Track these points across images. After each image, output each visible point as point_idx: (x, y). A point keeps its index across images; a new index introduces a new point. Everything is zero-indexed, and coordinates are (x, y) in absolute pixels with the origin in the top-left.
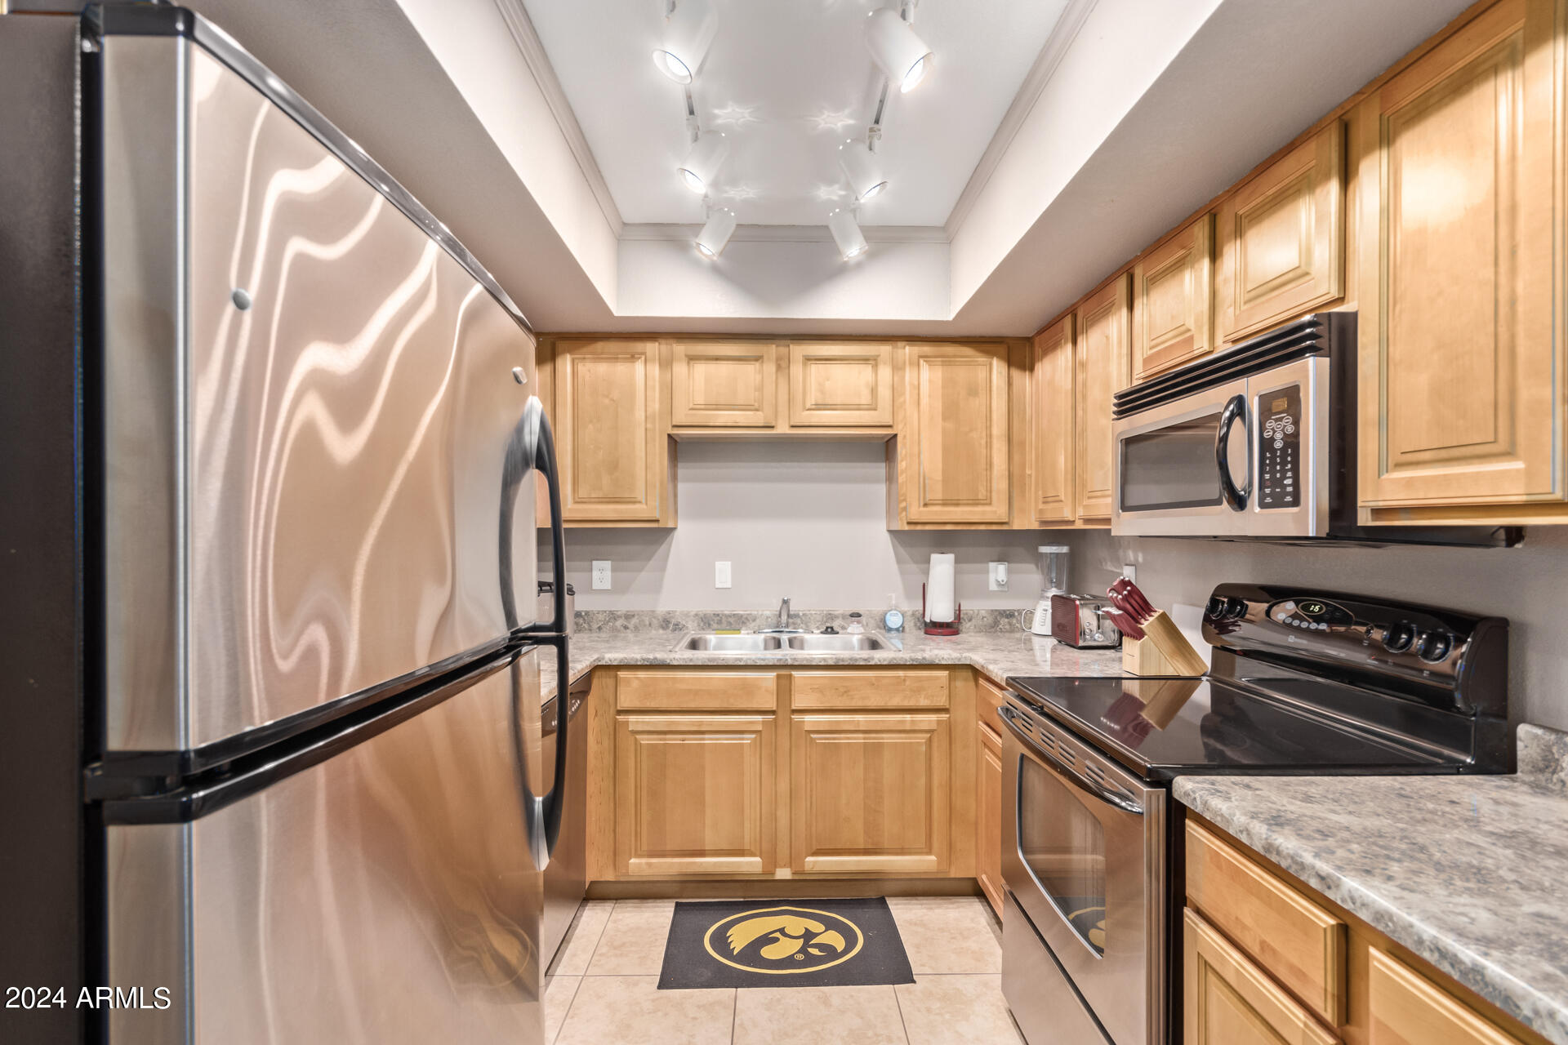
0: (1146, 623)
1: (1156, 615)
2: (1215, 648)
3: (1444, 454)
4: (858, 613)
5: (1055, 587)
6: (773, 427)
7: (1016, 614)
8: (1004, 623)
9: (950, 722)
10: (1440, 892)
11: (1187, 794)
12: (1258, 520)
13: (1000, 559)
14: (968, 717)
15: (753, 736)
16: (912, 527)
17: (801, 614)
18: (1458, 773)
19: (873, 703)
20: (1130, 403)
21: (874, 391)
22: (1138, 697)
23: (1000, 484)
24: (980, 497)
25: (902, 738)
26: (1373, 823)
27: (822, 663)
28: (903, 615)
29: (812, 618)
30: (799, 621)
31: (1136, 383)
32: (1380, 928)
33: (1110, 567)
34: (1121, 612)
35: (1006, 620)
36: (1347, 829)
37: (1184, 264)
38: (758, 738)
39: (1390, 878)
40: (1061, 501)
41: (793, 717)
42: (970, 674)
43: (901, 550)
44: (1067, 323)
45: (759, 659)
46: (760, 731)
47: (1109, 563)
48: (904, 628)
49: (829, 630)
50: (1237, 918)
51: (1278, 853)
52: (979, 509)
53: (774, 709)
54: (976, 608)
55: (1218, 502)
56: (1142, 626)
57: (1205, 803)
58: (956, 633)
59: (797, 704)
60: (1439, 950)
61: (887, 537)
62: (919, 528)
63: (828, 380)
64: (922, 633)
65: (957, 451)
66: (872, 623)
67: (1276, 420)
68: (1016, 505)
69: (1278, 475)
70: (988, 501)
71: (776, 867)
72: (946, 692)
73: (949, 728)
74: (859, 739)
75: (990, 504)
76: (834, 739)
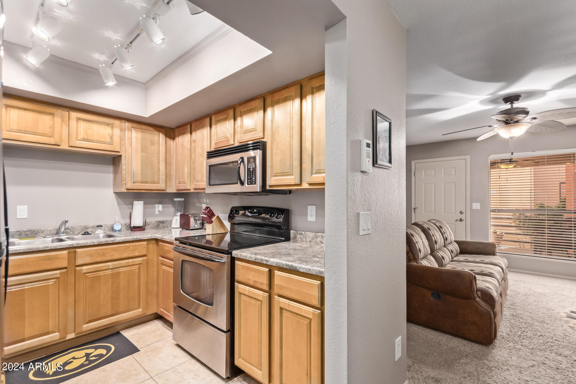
0: (213, 219)
1: (216, 216)
2: (231, 224)
3: (282, 174)
4: (101, 225)
5: (180, 212)
6: (59, 145)
7: (166, 222)
8: (161, 225)
9: (147, 259)
10: (285, 257)
11: (236, 254)
12: (247, 188)
13: (160, 203)
14: (154, 257)
15: (55, 280)
16: (128, 191)
17: (70, 228)
18: (282, 242)
19: (116, 256)
20: (211, 155)
21: (112, 137)
22: (211, 240)
23: (162, 177)
24: (155, 181)
25: (128, 269)
26: (272, 251)
27: (92, 244)
28: (121, 225)
29: (76, 229)
30: (69, 231)
31: (212, 149)
32: (277, 266)
33: (198, 205)
34: (207, 216)
35: (162, 224)
36: (268, 253)
37: (227, 119)
38: (57, 280)
39: (277, 257)
40: (186, 183)
41: (76, 268)
42: (154, 242)
43: (120, 200)
44: (189, 127)
45: (58, 246)
46: (59, 277)
47: (197, 204)
48: (121, 230)
49: (86, 233)
50: (248, 279)
51: (258, 259)
52: (155, 185)
53: (67, 266)
54: (151, 221)
55: (237, 183)
56: (212, 220)
57: (241, 255)
58: (144, 230)
59: (79, 262)
60: (286, 265)
61: (113, 195)
62: (131, 191)
63: (90, 129)
64: (130, 231)
65: (146, 163)
66: (107, 229)
67: (251, 164)
68: (168, 184)
69: (251, 177)
70: (158, 182)
71: (67, 334)
72: (146, 249)
73: (147, 262)
74: (110, 272)
75: (159, 183)
76: (97, 274)
